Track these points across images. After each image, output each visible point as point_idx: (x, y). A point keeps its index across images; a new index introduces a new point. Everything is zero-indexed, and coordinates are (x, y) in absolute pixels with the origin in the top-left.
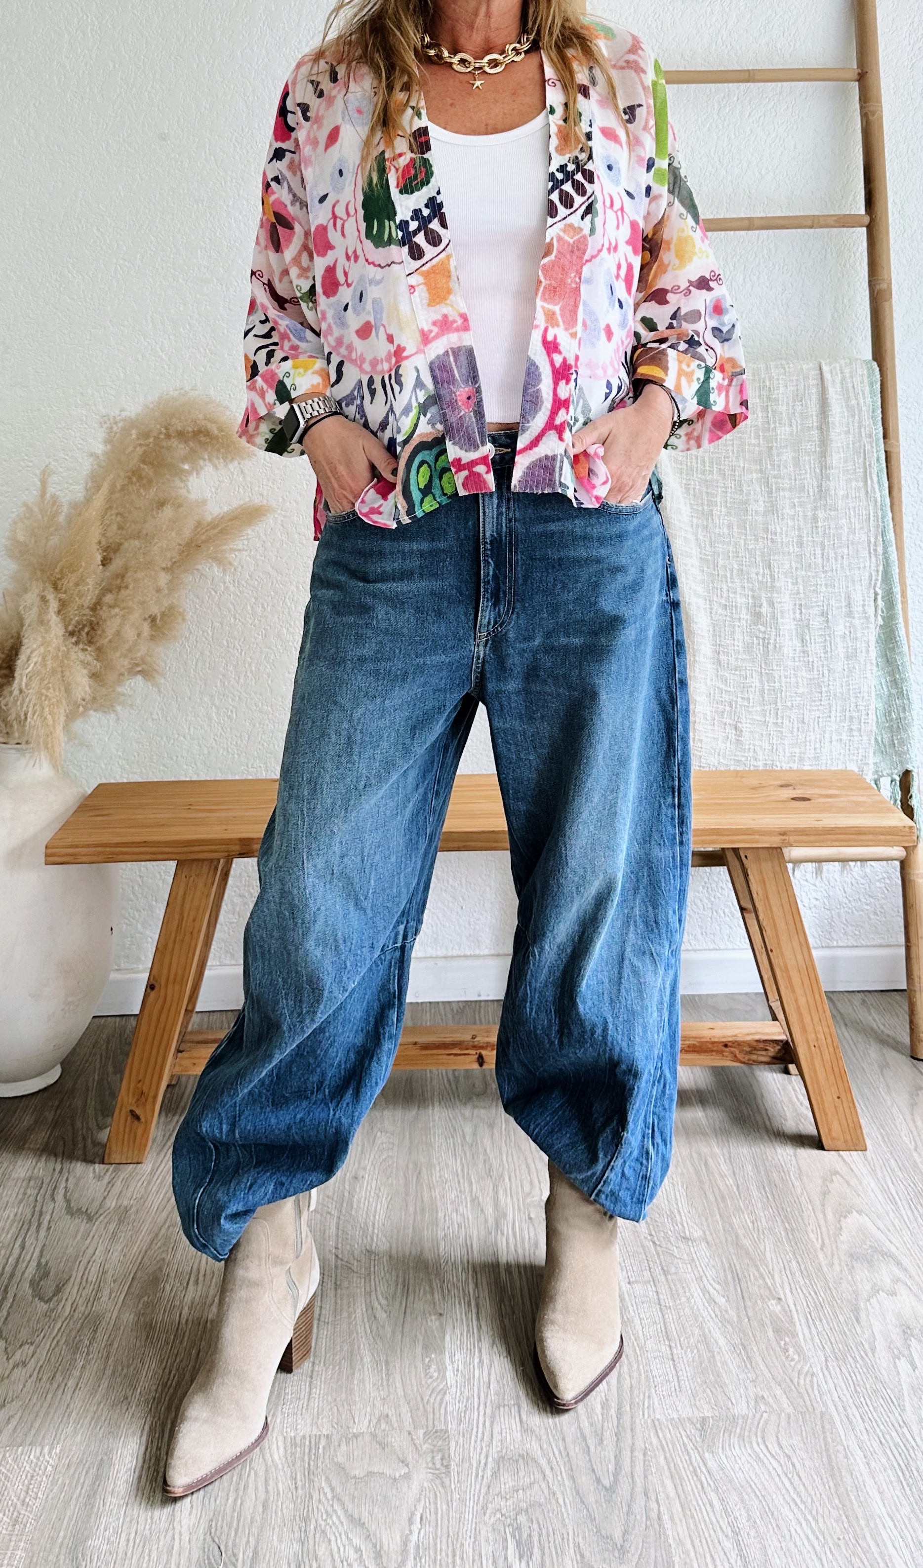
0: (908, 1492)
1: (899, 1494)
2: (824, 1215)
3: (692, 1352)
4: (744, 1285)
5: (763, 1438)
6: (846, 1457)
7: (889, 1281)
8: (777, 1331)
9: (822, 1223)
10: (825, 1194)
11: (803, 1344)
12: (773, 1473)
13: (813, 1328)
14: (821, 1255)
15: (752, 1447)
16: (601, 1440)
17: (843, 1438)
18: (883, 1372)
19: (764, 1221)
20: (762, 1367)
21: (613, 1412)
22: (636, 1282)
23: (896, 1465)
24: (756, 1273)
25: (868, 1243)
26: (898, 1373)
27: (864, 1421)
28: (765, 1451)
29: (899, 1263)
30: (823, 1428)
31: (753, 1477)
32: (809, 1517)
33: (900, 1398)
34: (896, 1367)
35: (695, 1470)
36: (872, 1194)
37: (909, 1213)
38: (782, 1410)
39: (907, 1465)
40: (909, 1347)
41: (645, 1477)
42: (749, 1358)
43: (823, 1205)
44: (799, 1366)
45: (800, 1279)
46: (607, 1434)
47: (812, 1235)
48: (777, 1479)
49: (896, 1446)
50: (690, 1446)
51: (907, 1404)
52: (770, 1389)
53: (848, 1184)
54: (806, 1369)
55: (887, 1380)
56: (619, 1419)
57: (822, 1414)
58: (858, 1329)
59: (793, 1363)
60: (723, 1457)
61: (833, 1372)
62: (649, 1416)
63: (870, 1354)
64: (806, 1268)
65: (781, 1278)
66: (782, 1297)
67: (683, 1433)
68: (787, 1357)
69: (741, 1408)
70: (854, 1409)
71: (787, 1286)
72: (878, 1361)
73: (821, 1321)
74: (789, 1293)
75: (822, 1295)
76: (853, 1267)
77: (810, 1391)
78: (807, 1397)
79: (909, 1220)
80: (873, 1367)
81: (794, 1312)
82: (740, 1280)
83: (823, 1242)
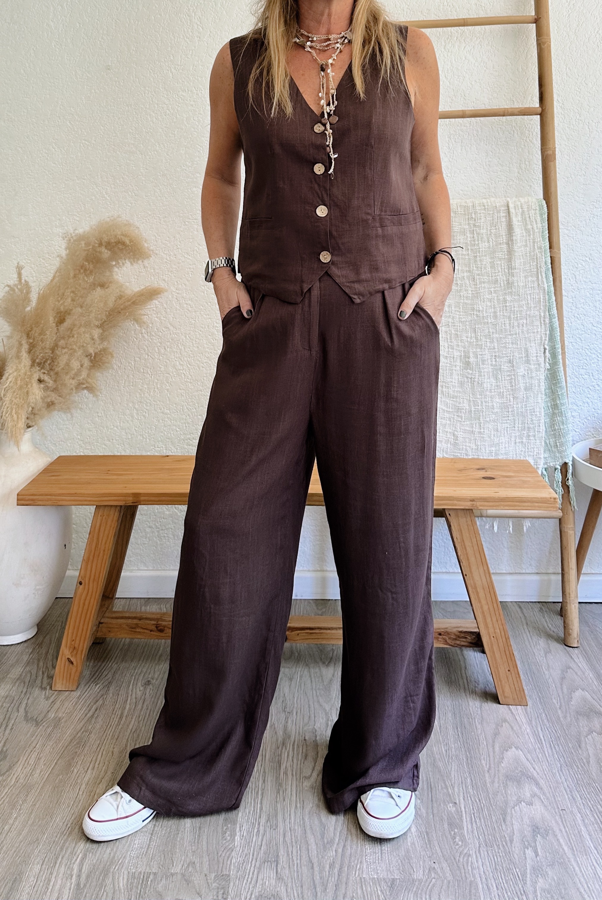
2: (494, 748)
4: (434, 792)
7: (529, 796)
8: (451, 825)
9: (491, 754)
10: (496, 734)
11: (466, 834)
13: (474, 824)
14: (487, 775)
18: (516, 856)
19: (453, 750)
20: (437, 848)
21: (336, 871)
24: (443, 785)
25: (520, 769)
26: (526, 858)
27: (497, 889)
29: (537, 784)
30: (470, 891)
33: (524, 875)
34: (524, 854)
36: (527, 737)
37: (550, 751)
38: (445, 878)
40: (535, 841)
42: (429, 841)
43: (494, 742)
44: (461, 849)
45: (471, 791)
46: (330, 885)
47: (483, 762)
51: (528, 879)
52: (439, 863)
53: (512, 728)
54: (466, 851)
55: (517, 862)
56: (339, 875)
57: (472, 882)
58: (504, 826)
59: (457, 847)
61: (482, 855)
62: (359, 874)
63: (509, 844)
64: (476, 783)
65: (459, 789)
66: (458, 802)
67: (379, 888)
68: (454, 843)
69: (419, 875)
70: (493, 880)
71: (461, 794)
72: (513, 848)
73: (480, 819)
74: (461, 798)
75: (484, 802)
76: (507, 784)
77: (465, 866)
78: (463, 871)
79: (549, 755)
80: (510, 852)
81: (464, 812)
82: (431, 788)
83: (490, 767)
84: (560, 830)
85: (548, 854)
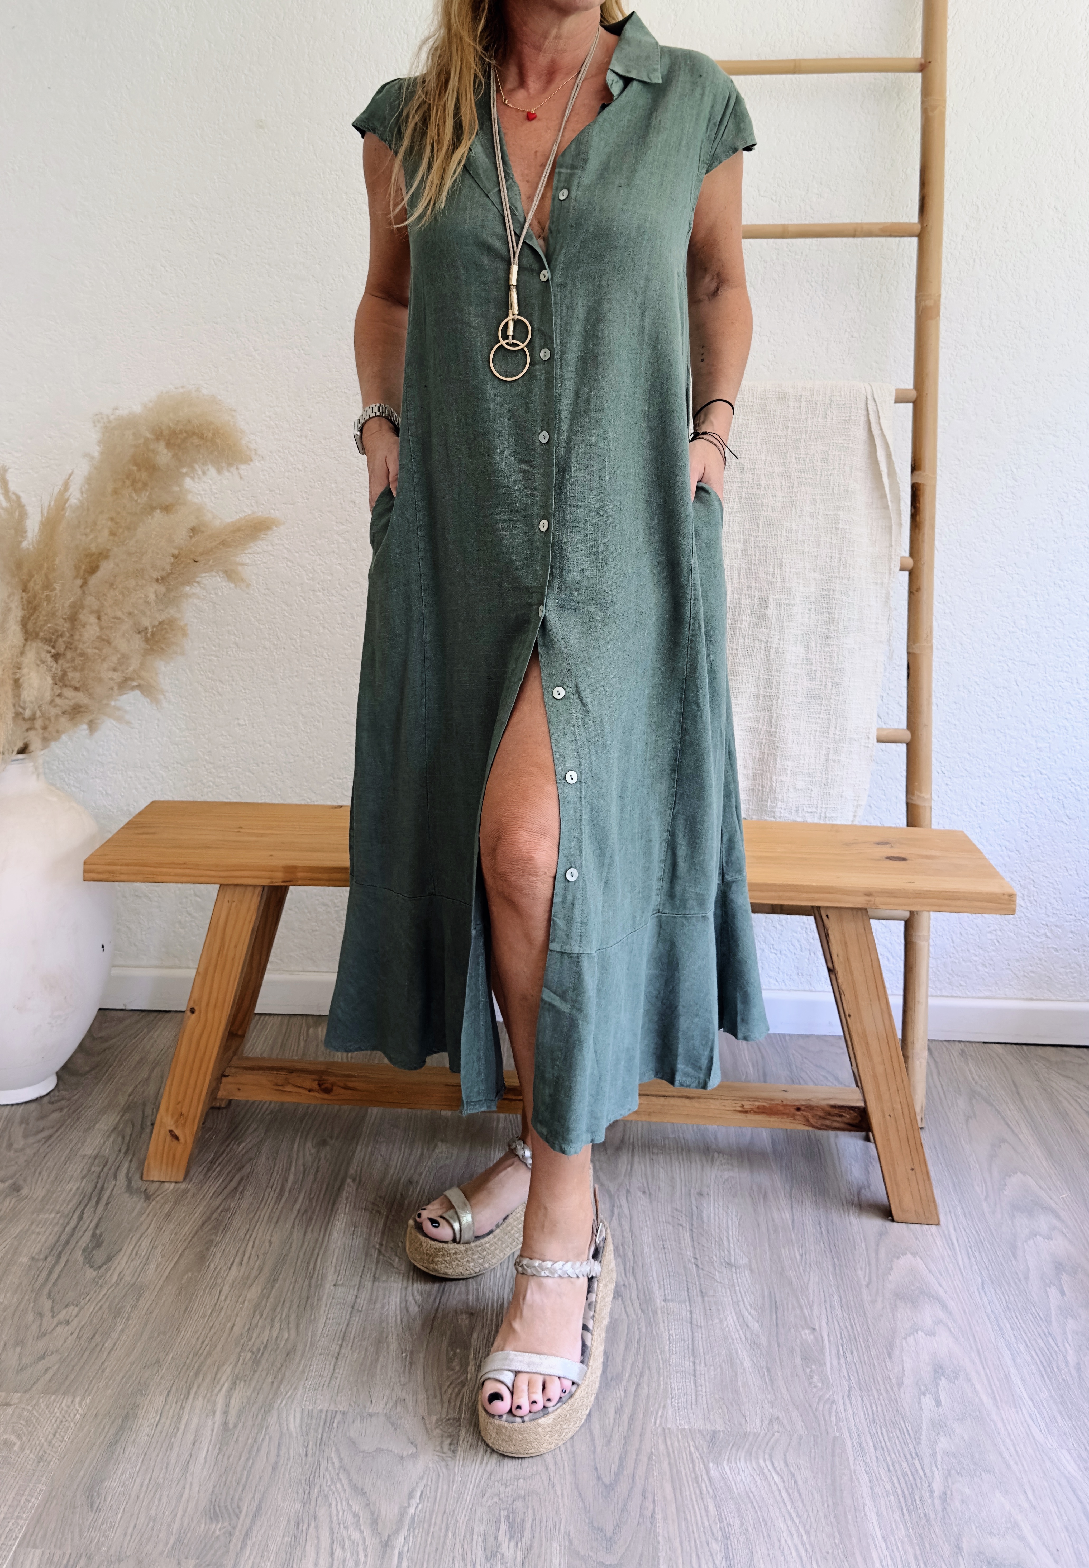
0: (907, 1517)
1: (897, 1518)
2: (877, 1252)
3: (715, 1370)
4: (779, 1313)
5: (771, 1456)
6: (851, 1480)
7: (929, 1322)
8: (805, 1358)
9: (873, 1262)
11: (829, 1372)
12: (774, 1488)
13: (842, 1360)
14: (864, 1291)
15: (758, 1463)
16: (609, 1442)
17: (851, 1462)
18: (905, 1405)
19: (812, 1255)
20: (784, 1391)
21: (625, 1418)
22: (672, 1300)
23: (900, 1492)
24: (795, 1304)
25: (916, 1284)
26: (920, 1408)
27: (875, 1449)
28: (770, 1467)
29: (944, 1306)
30: (833, 1451)
31: (753, 1490)
32: (802, 1530)
33: (917, 1432)
34: (920, 1403)
35: (696, 1478)
37: (966, 1262)
38: (795, 1431)
39: (912, 1494)
40: (937, 1386)
41: (646, 1478)
42: (771, 1381)
44: (821, 1393)
45: (839, 1312)
46: (616, 1437)
47: (859, 1272)
48: (776, 1493)
49: (904, 1475)
50: (696, 1455)
51: (923, 1438)
52: (786, 1410)
54: (827, 1396)
55: (907, 1415)
56: (630, 1424)
57: (835, 1438)
58: (889, 1363)
59: (815, 1390)
60: (727, 1469)
61: (853, 1403)
62: (661, 1424)
63: (896, 1388)
64: (846, 1302)
65: (819, 1309)
66: (816, 1327)
67: (691, 1443)
68: (810, 1384)
69: (754, 1425)
70: (868, 1437)
71: (824, 1317)
72: (902, 1395)
73: (852, 1353)
74: (824, 1324)
75: (859, 1329)
76: (896, 1306)
77: (827, 1417)
78: (822, 1423)
79: (965, 1267)
80: (897, 1401)
81: (826, 1342)
82: (776, 1307)
83: (870, 1279)
84: (978, 1373)
85: (956, 1405)
